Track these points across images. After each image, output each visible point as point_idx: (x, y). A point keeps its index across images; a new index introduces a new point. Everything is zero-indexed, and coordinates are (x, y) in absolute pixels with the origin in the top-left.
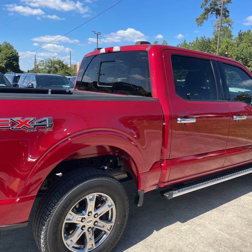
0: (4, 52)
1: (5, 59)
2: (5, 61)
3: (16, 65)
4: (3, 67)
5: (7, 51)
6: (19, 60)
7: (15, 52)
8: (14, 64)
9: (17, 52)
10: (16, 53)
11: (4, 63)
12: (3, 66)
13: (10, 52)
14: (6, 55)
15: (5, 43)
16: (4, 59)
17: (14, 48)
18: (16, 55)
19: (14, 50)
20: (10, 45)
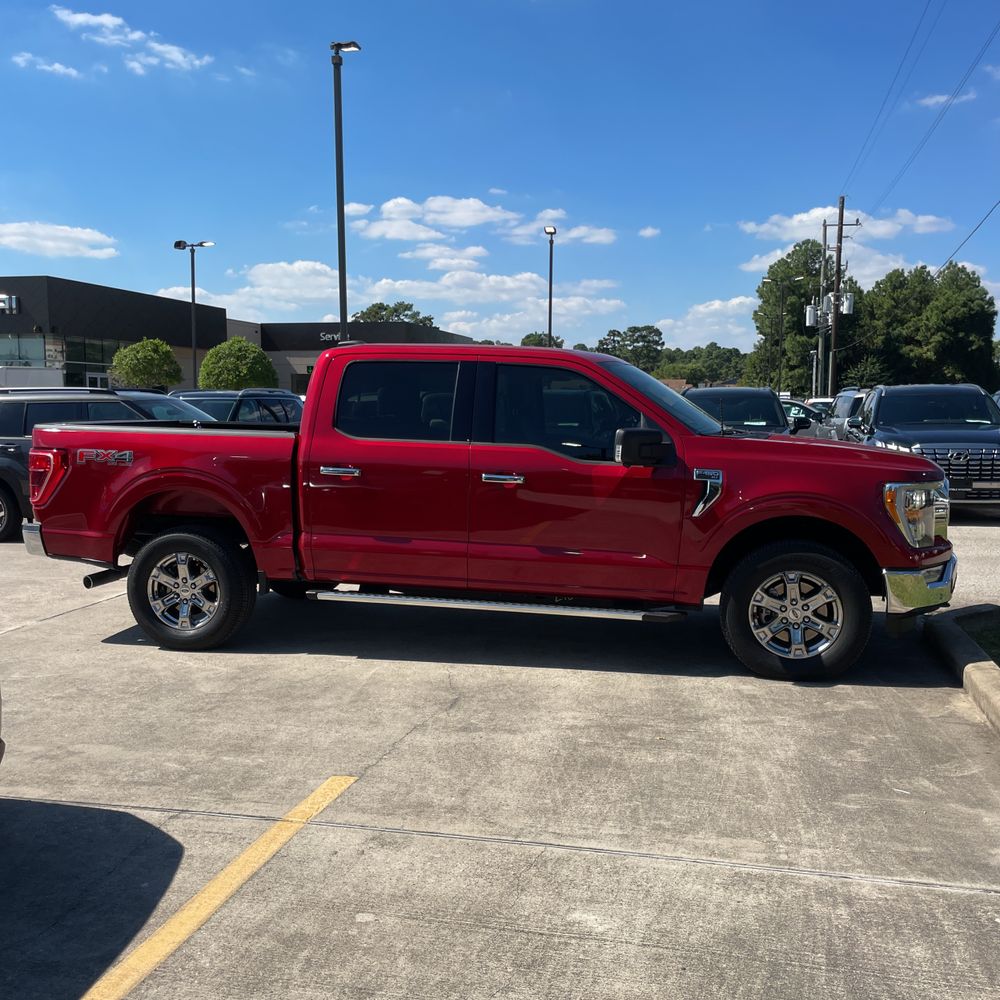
0: (936, 303)
1: (939, 329)
2: (937, 338)
3: (979, 349)
4: (928, 360)
5: (948, 300)
6: (994, 327)
7: (982, 299)
8: (972, 342)
9: (988, 297)
10: (983, 303)
11: (933, 344)
12: (931, 355)
13: (961, 302)
14: (944, 312)
15: (948, 268)
16: (932, 331)
17: (981, 285)
18: (983, 307)
19: (977, 292)
20: (968, 274)
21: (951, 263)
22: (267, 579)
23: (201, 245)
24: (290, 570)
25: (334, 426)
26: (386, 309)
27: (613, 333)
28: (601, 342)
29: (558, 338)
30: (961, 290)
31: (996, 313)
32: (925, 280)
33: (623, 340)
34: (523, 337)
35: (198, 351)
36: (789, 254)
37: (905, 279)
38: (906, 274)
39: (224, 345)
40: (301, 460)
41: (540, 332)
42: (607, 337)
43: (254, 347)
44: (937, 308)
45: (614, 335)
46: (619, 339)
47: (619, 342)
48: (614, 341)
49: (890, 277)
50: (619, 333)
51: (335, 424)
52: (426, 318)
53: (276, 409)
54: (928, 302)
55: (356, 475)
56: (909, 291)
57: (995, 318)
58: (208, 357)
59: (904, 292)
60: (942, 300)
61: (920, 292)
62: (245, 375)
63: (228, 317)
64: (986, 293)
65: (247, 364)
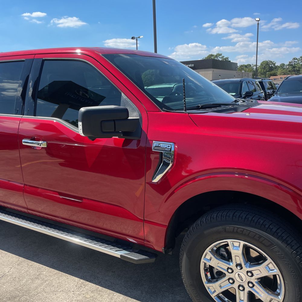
23: (139, 37)
26: (213, 56)
27: (294, 59)
28: (290, 62)
29: (274, 62)
33: (298, 61)
34: (261, 62)
41: (267, 60)
42: (292, 60)
45: (295, 59)
46: (297, 61)
47: (296, 62)
48: (295, 62)
50: (297, 59)
52: (226, 58)
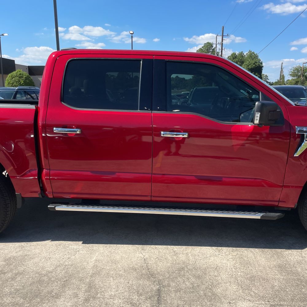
0: (246, 63)
7: (259, 62)
9: (261, 62)
13: (253, 63)
14: (248, 66)
15: (249, 52)
17: (259, 58)
18: (259, 65)
19: (258, 60)
20: (255, 54)
21: (250, 51)
22: (22, 197)
23: (3, 35)
24: (36, 192)
25: (61, 101)
30: (253, 59)
31: (263, 67)
32: (242, 56)
35: (4, 75)
36: (202, 47)
37: (237, 56)
38: (237, 54)
39: (14, 73)
40: (40, 123)
43: (26, 73)
44: (246, 65)
49: (232, 55)
51: (62, 99)
53: (33, 95)
54: (243, 63)
55: (78, 133)
56: (238, 59)
57: (263, 68)
58: (8, 77)
59: (236, 60)
60: (248, 62)
61: (241, 60)
62: (23, 84)
63: (15, 63)
64: (260, 60)
65: (23, 79)
